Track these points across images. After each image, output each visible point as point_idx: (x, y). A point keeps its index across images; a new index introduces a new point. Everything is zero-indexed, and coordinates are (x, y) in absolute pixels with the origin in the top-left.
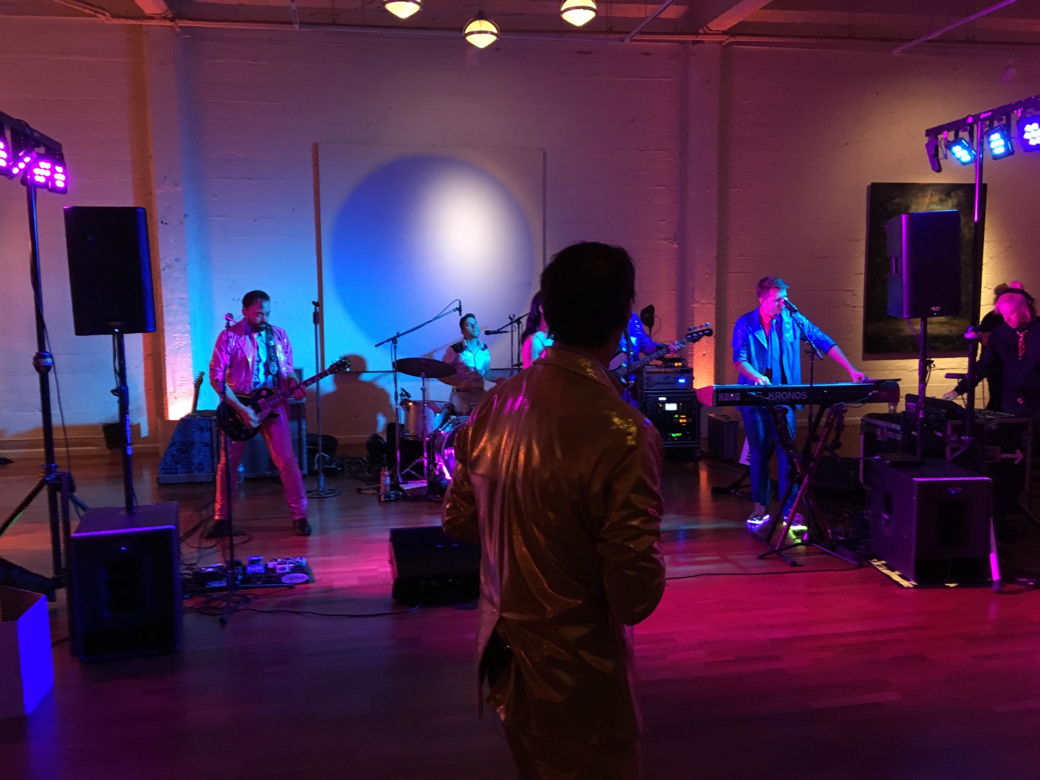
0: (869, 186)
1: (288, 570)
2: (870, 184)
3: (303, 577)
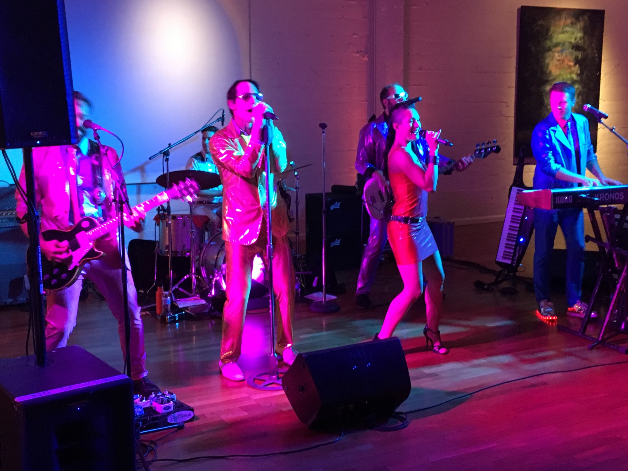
1: (172, 409)
2: (520, 7)
3: (190, 415)
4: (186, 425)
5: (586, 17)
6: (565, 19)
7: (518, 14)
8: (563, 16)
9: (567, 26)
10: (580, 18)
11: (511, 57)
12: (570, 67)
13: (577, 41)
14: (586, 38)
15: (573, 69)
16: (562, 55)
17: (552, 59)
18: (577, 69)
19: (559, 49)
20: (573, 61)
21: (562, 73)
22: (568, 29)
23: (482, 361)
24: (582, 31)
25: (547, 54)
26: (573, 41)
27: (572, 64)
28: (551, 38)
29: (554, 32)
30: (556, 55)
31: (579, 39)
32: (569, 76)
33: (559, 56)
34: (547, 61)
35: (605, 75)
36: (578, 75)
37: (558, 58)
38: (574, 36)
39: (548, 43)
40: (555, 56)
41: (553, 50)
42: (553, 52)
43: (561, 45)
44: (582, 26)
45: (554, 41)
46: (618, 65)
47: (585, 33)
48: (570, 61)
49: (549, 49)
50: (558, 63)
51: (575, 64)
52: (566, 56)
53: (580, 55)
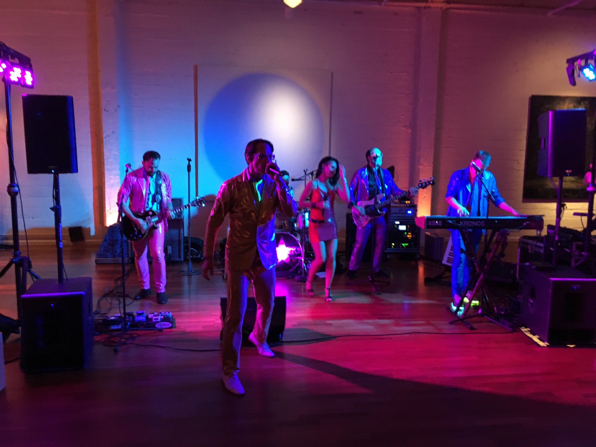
0: (530, 97)
1: (159, 320)
2: (530, 95)
3: (169, 325)
4: (164, 330)
7: (529, 100)
8: (567, 102)
23: (371, 321)
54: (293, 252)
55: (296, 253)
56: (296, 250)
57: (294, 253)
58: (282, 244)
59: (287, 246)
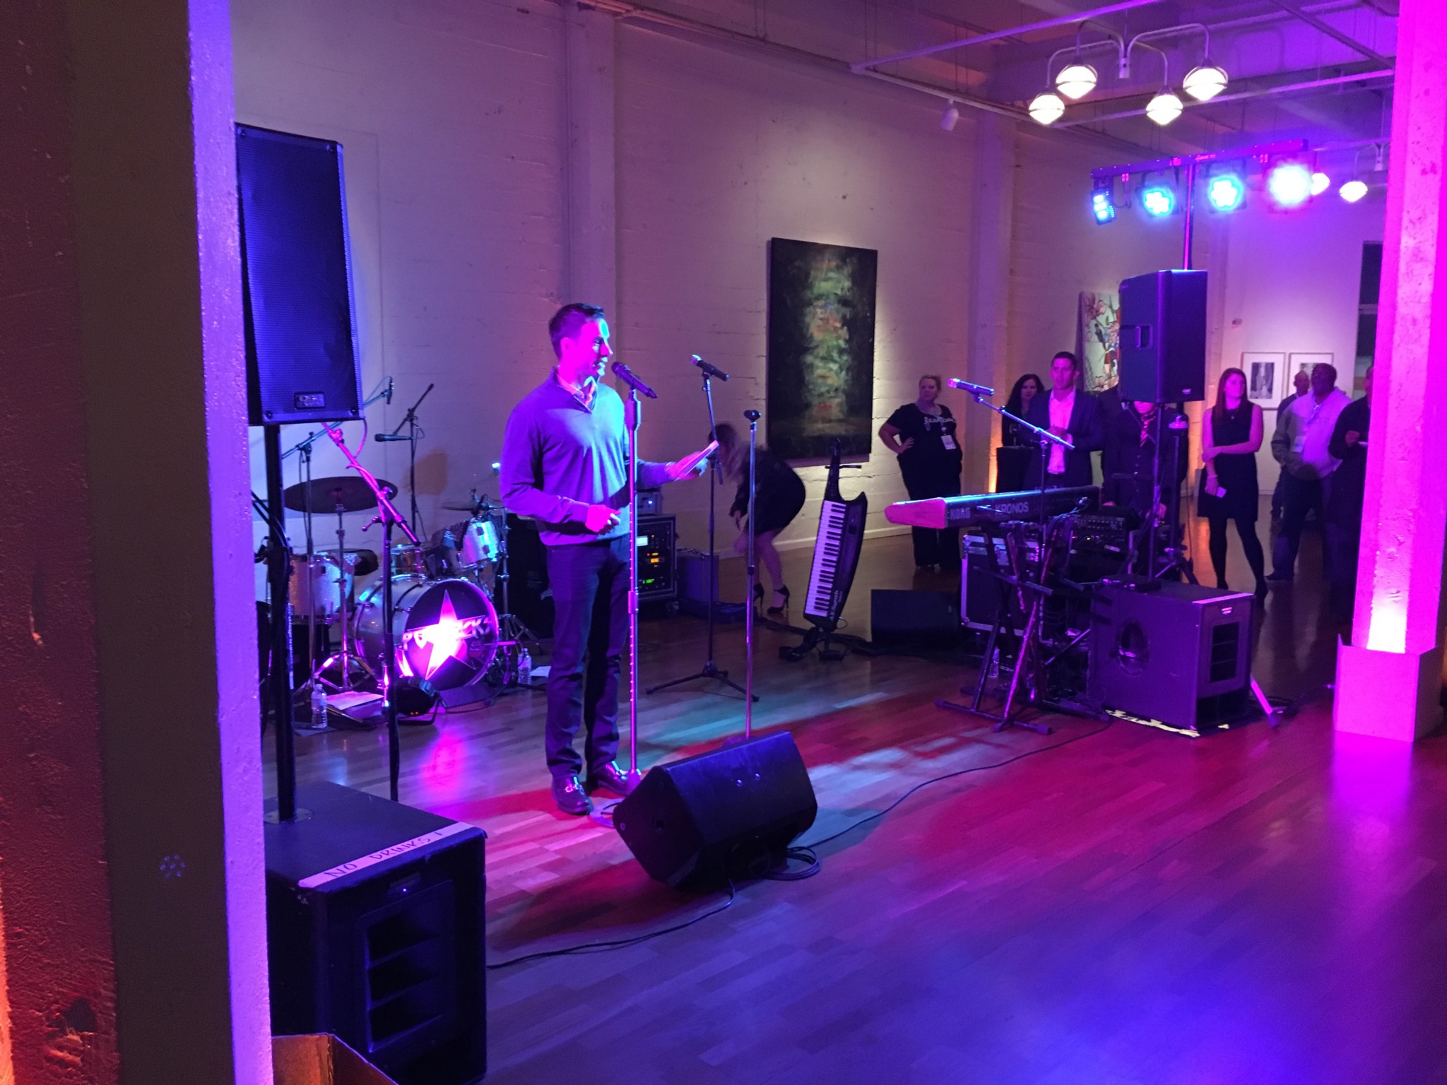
0: (768, 241)
2: (770, 239)
5: (855, 260)
6: (829, 261)
7: (768, 250)
8: (827, 255)
9: (830, 270)
10: (848, 260)
11: (759, 312)
12: (836, 329)
13: (844, 293)
14: (855, 288)
15: (840, 332)
16: (826, 312)
17: (814, 317)
18: (844, 333)
19: (821, 303)
20: (840, 322)
21: (827, 338)
22: (832, 274)
23: (860, 760)
24: (850, 279)
25: (809, 310)
26: (839, 292)
27: (838, 325)
28: (810, 287)
29: (815, 278)
30: (819, 311)
31: (846, 291)
32: (835, 343)
33: (822, 313)
34: (807, 319)
35: (879, 342)
36: (847, 341)
37: (821, 316)
38: (840, 285)
39: (808, 294)
40: (816, 313)
41: (815, 304)
42: (814, 307)
43: (824, 298)
44: (850, 271)
45: (816, 291)
46: (895, 330)
47: (854, 282)
48: (835, 321)
49: (810, 304)
50: (820, 323)
51: (843, 325)
52: (831, 314)
53: (847, 312)
54: (474, 632)
55: (482, 631)
56: (483, 626)
57: (478, 632)
58: (448, 612)
59: (459, 618)
